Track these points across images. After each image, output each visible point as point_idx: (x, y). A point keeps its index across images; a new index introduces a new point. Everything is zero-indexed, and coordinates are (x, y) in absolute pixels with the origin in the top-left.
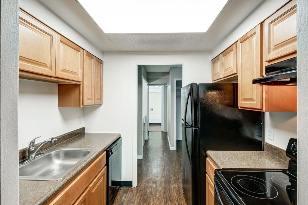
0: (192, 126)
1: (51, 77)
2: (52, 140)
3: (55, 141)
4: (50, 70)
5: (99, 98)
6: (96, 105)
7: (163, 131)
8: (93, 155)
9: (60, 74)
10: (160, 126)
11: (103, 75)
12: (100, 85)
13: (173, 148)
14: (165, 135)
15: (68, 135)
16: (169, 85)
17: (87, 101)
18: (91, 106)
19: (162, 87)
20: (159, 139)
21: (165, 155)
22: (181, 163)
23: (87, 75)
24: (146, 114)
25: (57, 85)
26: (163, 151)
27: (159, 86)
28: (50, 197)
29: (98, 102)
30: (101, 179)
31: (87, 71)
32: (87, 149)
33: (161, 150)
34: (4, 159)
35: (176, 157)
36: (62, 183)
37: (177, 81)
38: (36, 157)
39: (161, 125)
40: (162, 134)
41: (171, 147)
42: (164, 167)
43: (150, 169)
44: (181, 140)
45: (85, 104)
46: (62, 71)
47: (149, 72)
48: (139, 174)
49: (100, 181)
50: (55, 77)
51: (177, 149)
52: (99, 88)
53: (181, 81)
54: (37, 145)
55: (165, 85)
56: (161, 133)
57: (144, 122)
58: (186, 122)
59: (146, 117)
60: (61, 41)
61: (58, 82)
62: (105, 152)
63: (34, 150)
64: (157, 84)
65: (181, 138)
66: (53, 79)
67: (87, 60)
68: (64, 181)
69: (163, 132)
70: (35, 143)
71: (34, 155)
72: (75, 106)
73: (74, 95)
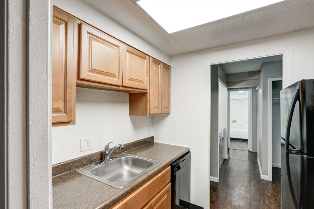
0: (301, 152)
1: (119, 86)
2: (120, 146)
3: (122, 148)
4: (118, 80)
5: (166, 106)
6: (163, 113)
7: (251, 150)
8: (155, 168)
9: (127, 83)
10: (246, 144)
11: (171, 82)
12: (167, 92)
13: (267, 176)
14: (253, 156)
15: (138, 143)
16: (260, 88)
17: (153, 110)
18: (158, 115)
19: (249, 91)
20: (244, 161)
21: (252, 183)
22: (279, 203)
23: (153, 83)
24: (225, 126)
25: (128, 94)
26: (250, 179)
27: (245, 91)
28: (108, 205)
29: (165, 110)
30: (164, 196)
31: (153, 78)
32: (151, 160)
33: (247, 175)
34: (33, 167)
35: (270, 191)
36: (121, 193)
37: (274, 82)
38: (110, 160)
39: (247, 142)
40: (249, 155)
41: (263, 174)
42: (251, 201)
43: (228, 199)
44: (280, 167)
45: (151, 113)
46: (129, 80)
47: (228, 73)
48: (214, 201)
49: (163, 198)
50: (123, 87)
51: (272, 180)
52: (166, 96)
53: (281, 82)
54: (110, 149)
55: (254, 89)
56: (247, 153)
57: (223, 136)
58: (288, 144)
59: (224, 130)
60: (128, 51)
61: (129, 92)
62: (170, 167)
63: (109, 153)
64: (241, 88)
65: (280, 165)
66: (121, 88)
67: (154, 67)
68: (123, 191)
69: (250, 152)
70: (109, 148)
71: (108, 158)
72: (143, 115)
73: (142, 104)
